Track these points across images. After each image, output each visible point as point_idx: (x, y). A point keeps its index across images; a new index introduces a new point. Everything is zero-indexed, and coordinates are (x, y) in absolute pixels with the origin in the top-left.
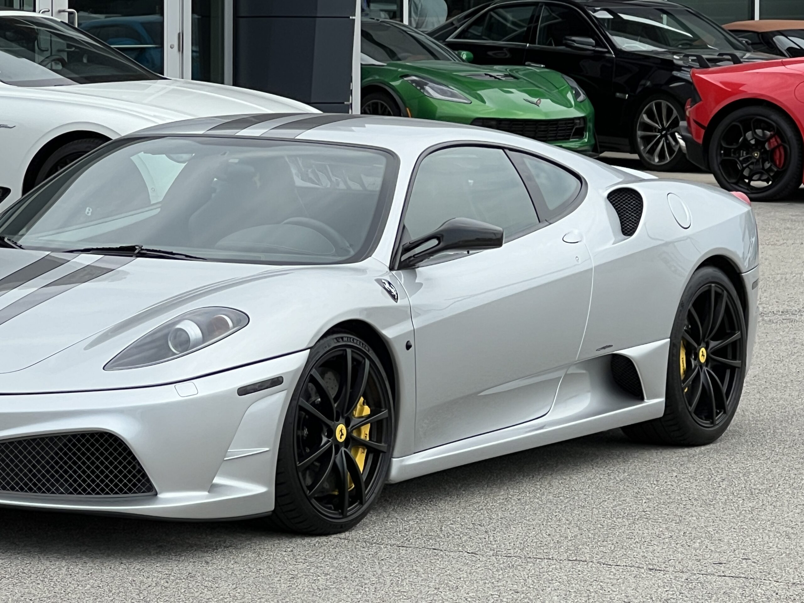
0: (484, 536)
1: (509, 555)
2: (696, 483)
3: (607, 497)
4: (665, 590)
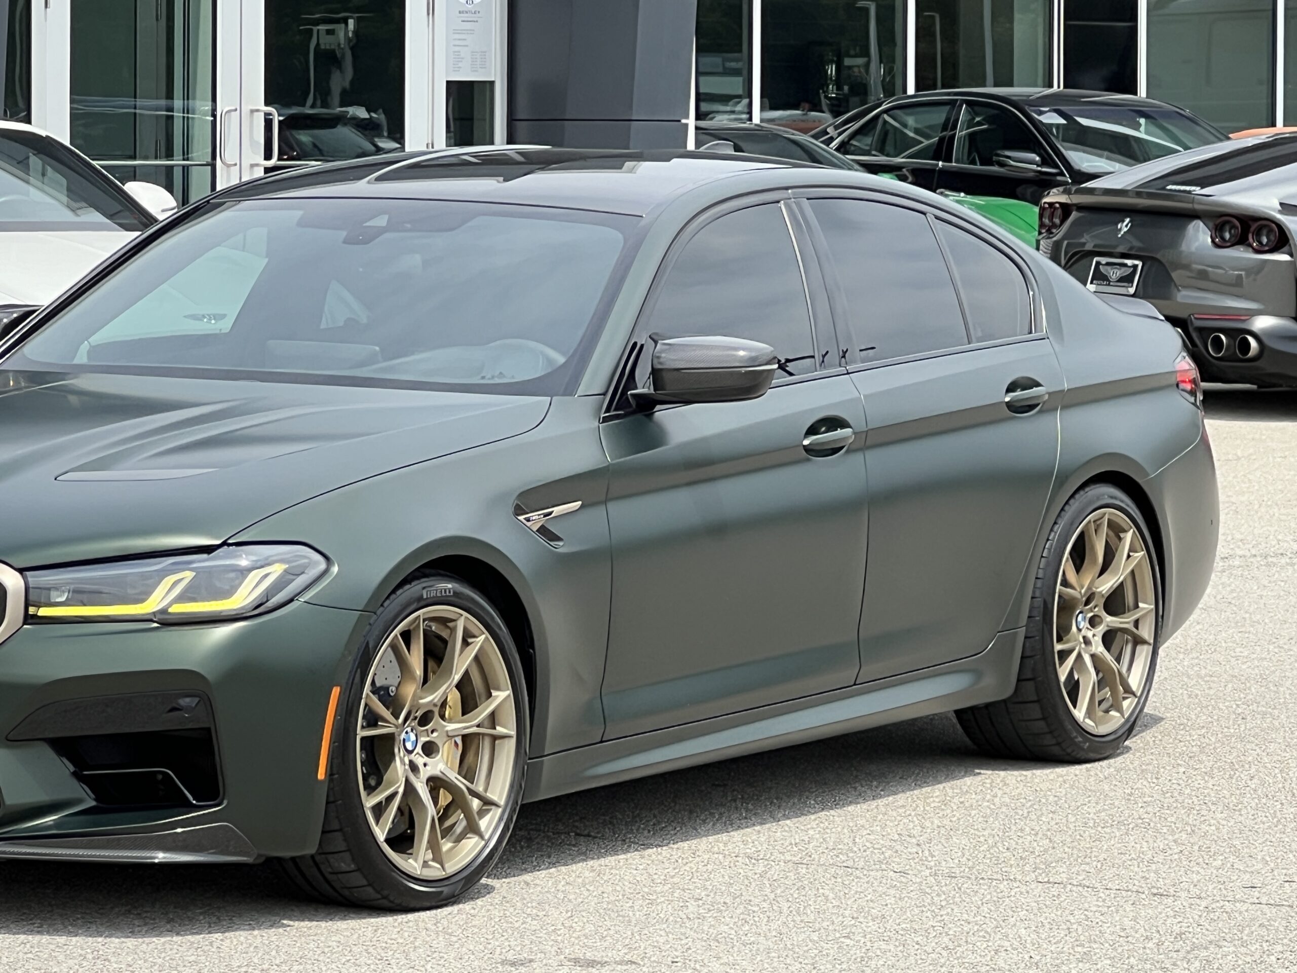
0: (915, 850)
1: (953, 875)
2: (1211, 782)
3: (1087, 800)
4: (1177, 921)
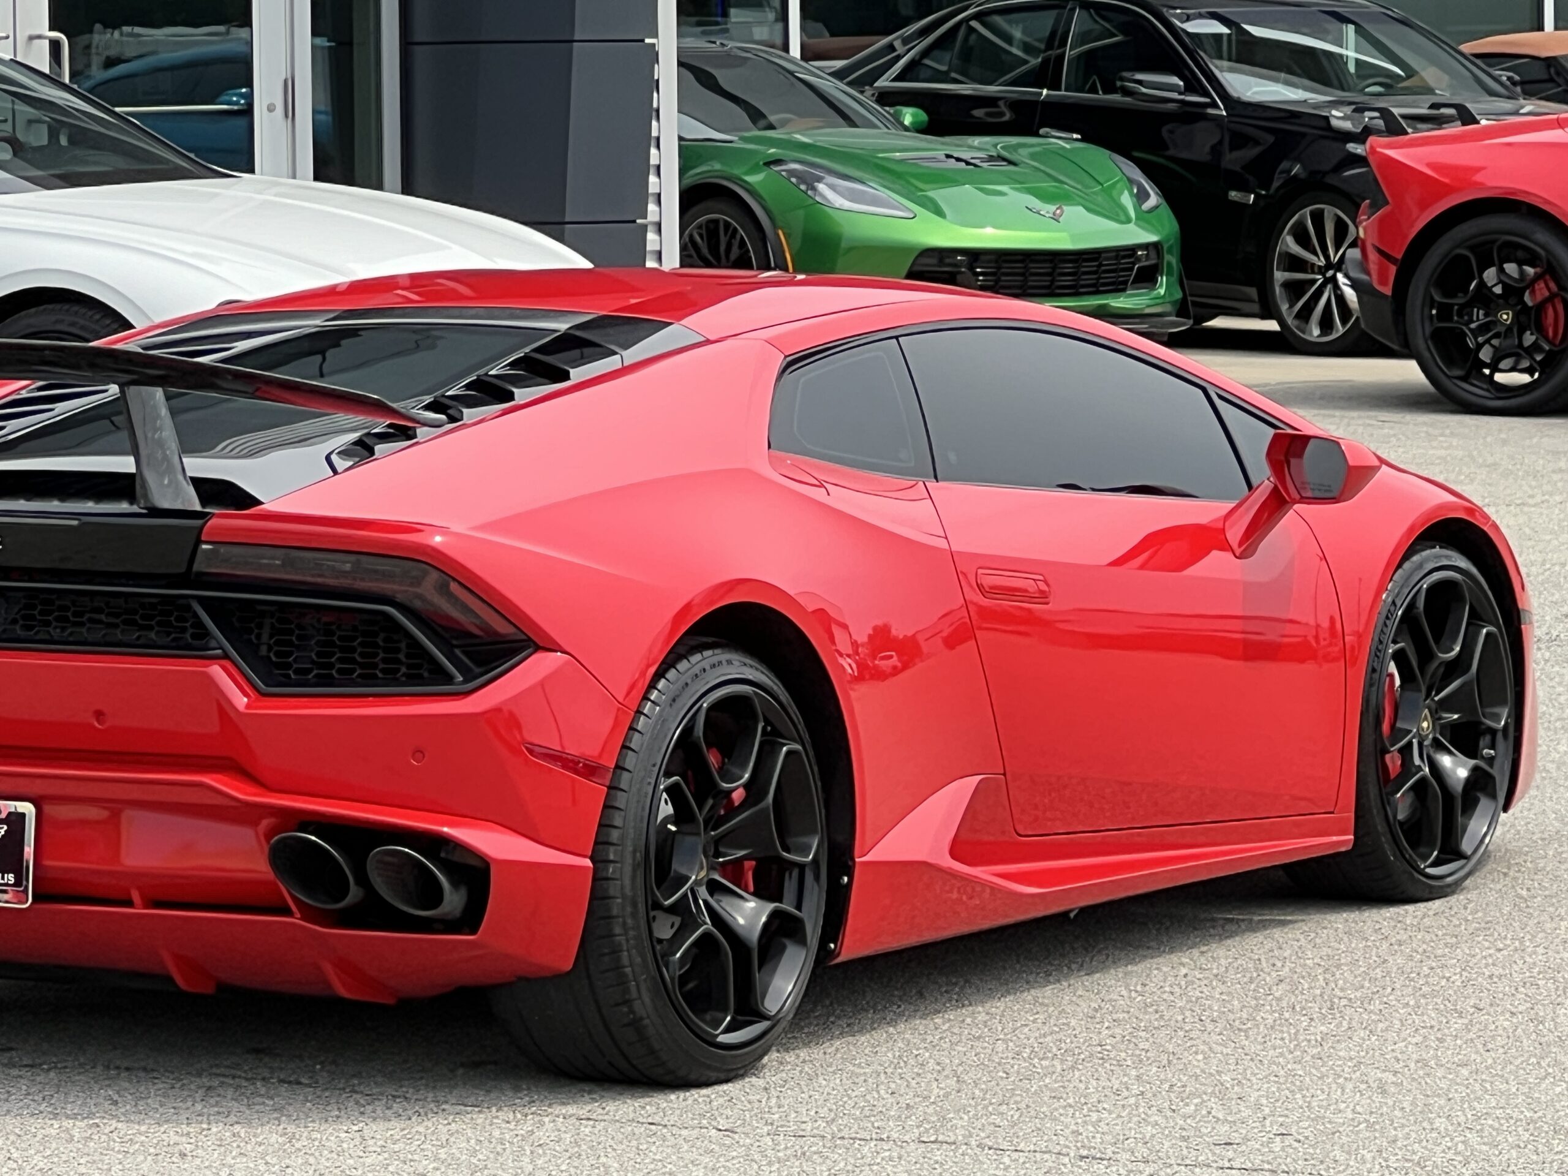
1: (801, 1133)
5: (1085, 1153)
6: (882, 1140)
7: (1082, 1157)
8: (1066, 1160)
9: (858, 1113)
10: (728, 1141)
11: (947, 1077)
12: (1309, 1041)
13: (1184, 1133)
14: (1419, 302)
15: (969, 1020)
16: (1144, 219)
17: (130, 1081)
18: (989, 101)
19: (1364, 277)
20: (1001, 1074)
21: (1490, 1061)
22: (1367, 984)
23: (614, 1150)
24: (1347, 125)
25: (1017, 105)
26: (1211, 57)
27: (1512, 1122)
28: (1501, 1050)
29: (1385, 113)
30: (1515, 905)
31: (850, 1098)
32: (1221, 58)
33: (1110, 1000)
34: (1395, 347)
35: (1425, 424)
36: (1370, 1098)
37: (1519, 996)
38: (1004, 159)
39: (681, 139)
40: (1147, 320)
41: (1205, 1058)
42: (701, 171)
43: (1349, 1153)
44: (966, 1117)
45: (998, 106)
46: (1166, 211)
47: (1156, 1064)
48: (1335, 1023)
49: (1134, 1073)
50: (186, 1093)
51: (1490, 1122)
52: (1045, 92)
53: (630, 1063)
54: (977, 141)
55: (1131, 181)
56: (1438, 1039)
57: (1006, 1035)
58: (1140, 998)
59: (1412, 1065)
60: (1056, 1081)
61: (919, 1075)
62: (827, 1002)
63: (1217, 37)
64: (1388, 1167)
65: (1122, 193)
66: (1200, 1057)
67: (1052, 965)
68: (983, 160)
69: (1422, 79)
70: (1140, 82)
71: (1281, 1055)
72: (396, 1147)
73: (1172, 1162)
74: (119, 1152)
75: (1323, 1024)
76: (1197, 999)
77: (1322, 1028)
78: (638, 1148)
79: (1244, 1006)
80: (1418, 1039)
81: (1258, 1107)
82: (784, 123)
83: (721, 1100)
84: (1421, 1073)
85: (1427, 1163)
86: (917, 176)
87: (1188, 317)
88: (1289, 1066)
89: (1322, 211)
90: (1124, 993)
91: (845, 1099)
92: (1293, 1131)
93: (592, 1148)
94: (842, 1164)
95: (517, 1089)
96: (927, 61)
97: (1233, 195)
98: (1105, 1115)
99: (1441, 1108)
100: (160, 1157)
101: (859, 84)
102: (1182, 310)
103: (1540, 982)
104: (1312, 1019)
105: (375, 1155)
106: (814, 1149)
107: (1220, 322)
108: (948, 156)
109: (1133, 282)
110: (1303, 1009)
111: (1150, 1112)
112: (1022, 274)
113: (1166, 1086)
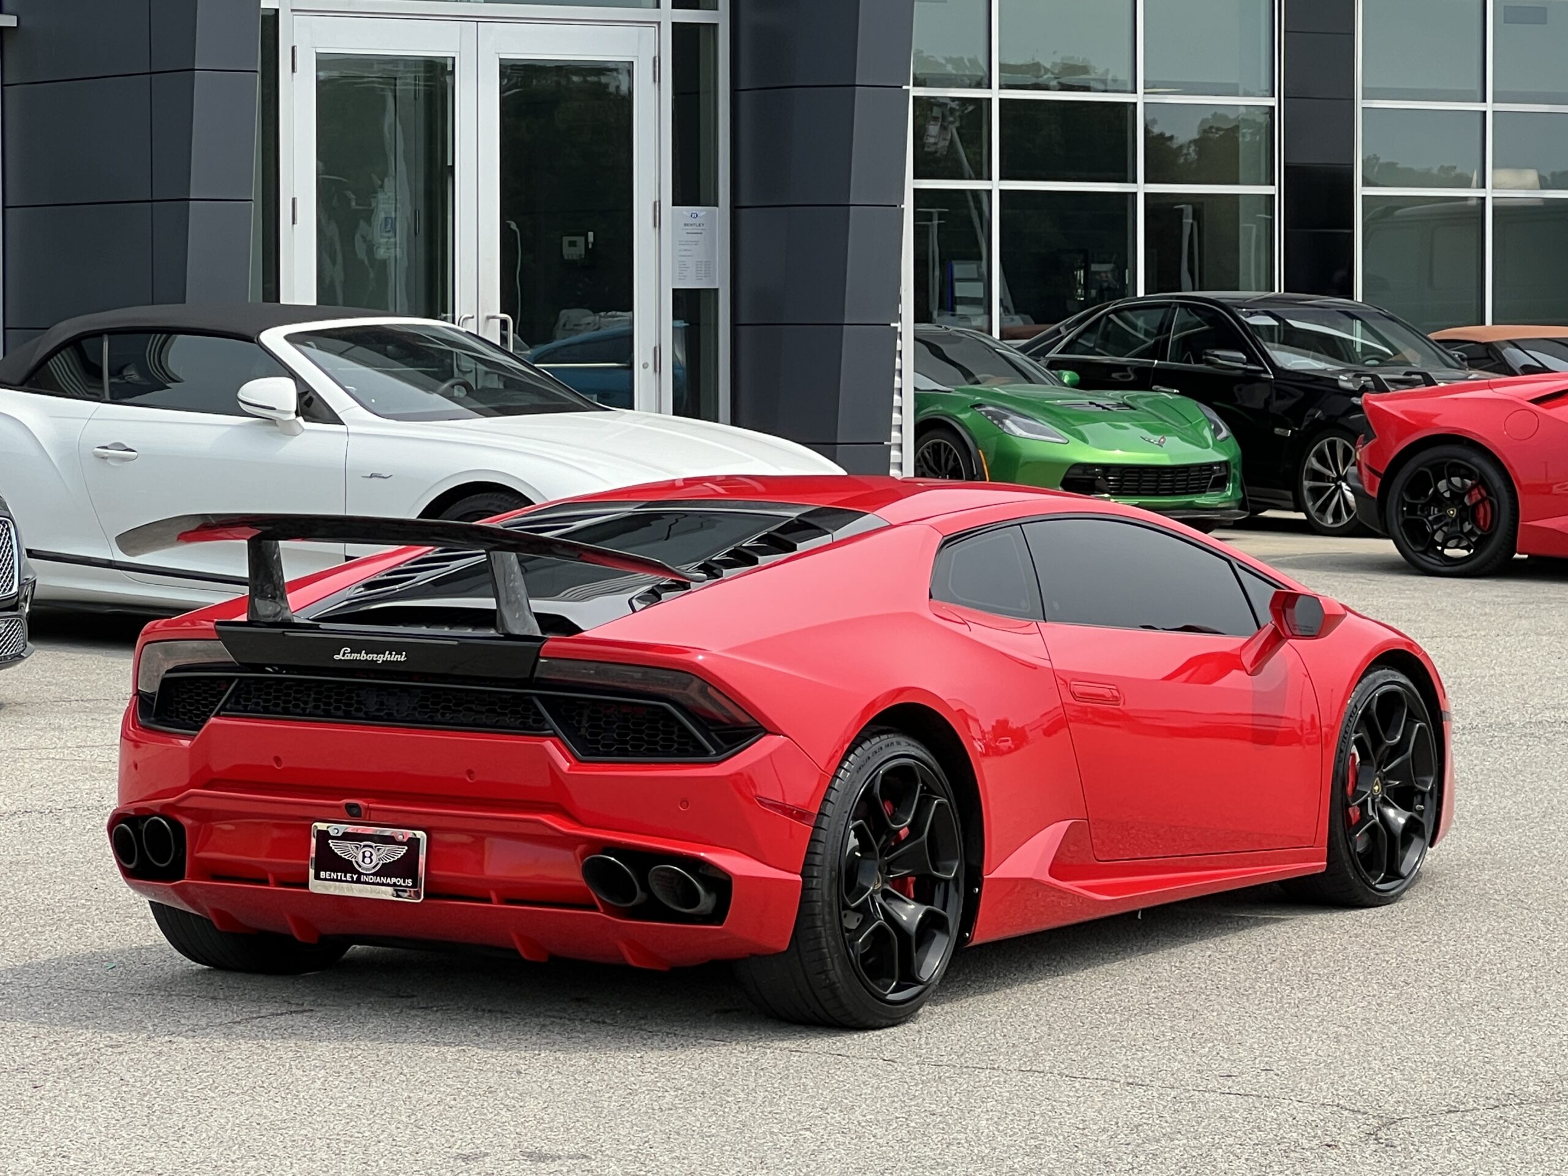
4: (1141, 1112)
5: (1131, 1081)
6: (994, 1069)
7: (1129, 1084)
8: (1118, 1085)
9: (980, 1049)
10: (889, 1068)
11: (1042, 1025)
12: (1290, 1003)
13: (1200, 1068)
14: (1395, 502)
15: (1061, 985)
16: (1218, 445)
17: (491, 1020)
18: (1121, 368)
19: (1360, 485)
20: (1079, 1023)
21: (1412, 1021)
22: (1332, 965)
23: (812, 1073)
24: (1350, 386)
25: (1139, 370)
26: (1264, 341)
27: (1425, 1064)
28: (1421, 1013)
29: (1375, 378)
30: (1436, 911)
31: (975, 1039)
32: (1272, 341)
33: (1158, 972)
34: (1379, 531)
35: (1397, 582)
36: (1328, 1045)
37: (1435, 975)
38: (1127, 405)
39: (916, 389)
40: (1220, 512)
41: (1218, 1015)
42: (930, 411)
43: (1311, 1084)
44: (1052, 1054)
45: (1126, 371)
46: (1233, 442)
47: (1186, 1018)
48: (1308, 991)
49: (1169, 1024)
50: (527, 1029)
51: (1410, 1064)
52: (1156, 362)
53: (825, 1011)
54: (1111, 393)
55: (1211, 421)
56: (1378, 1004)
57: (1085, 995)
58: (1177, 971)
59: (1359, 1022)
60: (1116, 1029)
61: (1023, 1023)
62: (967, 971)
63: (1270, 328)
64: (1338, 1095)
65: (1204, 428)
66: (1215, 1014)
67: (1120, 947)
68: (1113, 406)
69: (1404, 356)
70: (1217, 356)
71: (1270, 1013)
72: (664, 1069)
73: (1190, 1088)
74: (476, 1070)
75: (1300, 992)
76: (1217, 972)
77: (1300, 995)
78: (828, 1072)
79: (1247, 979)
80: (1365, 1004)
81: (1252, 1049)
82: (986, 380)
83: (887, 1039)
84: (1365, 1028)
85: (1365, 1093)
86: (1069, 416)
87: (1247, 510)
88: (1275, 1022)
89: (1335, 442)
90: (1168, 967)
91: (972, 1039)
92: (1274, 1068)
93: (797, 1071)
94: (966, 1086)
95: (751, 1029)
96: (1080, 341)
97: (1277, 430)
98: (1147, 1053)
99: (1377, 1053)
100: (503, 1074)
101: (1037, 355)
102: (1242, 506)
103: (1450, 965)
104: (1293, 988)
105: (649, 1075)
106: (947, 1075)
107: (1269, 514)
108: (1091, 403)
109: (1211, 487)
110: (1287, 981)
111: (1177, 1053)
112: (1138, 481)
113: (1190, 1034)
